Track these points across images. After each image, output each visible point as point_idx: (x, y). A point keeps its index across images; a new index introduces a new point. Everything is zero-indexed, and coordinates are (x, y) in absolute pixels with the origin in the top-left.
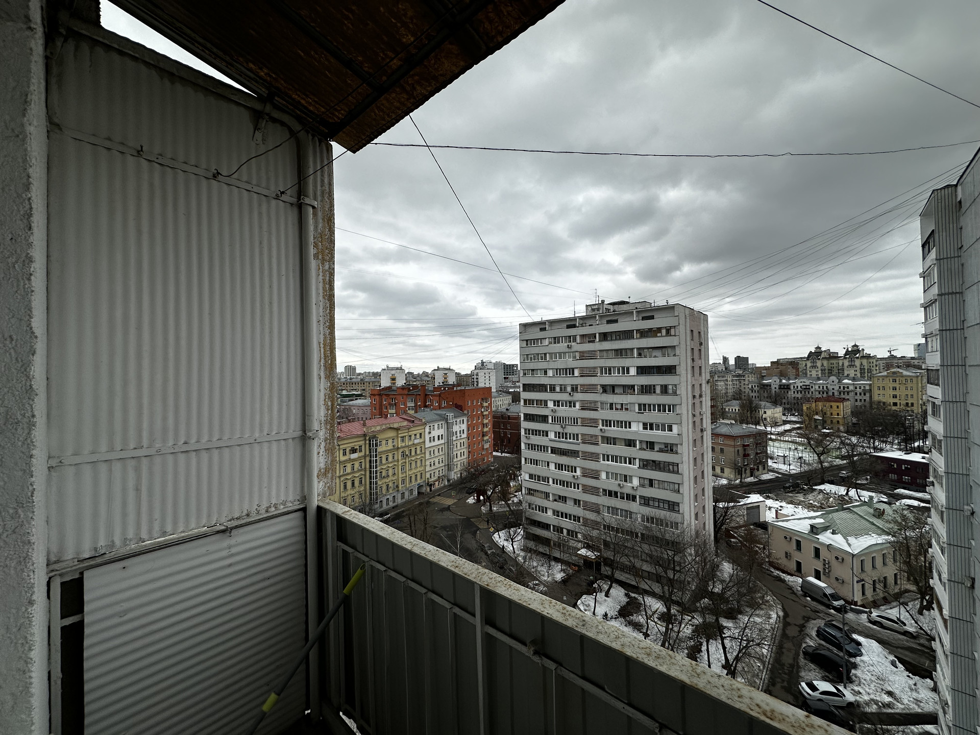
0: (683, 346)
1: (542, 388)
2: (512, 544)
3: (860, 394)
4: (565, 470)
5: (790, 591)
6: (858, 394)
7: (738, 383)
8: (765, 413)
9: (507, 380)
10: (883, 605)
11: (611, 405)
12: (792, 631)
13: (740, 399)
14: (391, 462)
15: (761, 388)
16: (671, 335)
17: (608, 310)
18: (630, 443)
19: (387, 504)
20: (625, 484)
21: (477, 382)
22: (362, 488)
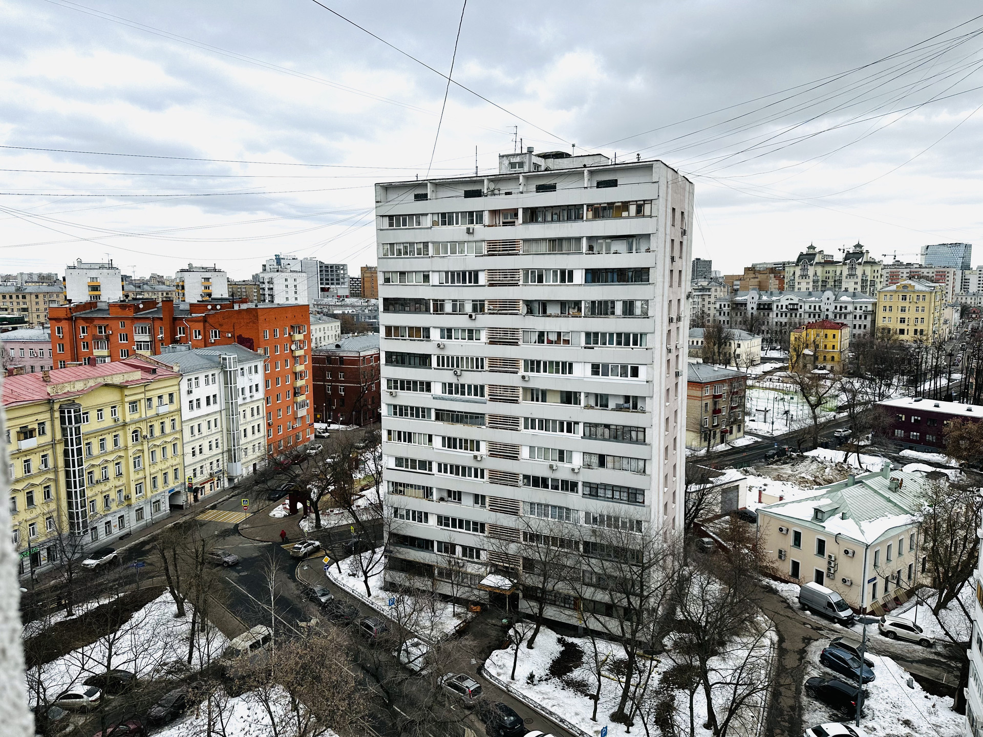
0: (661, 234)
1: (418, 305)
2: (366, 582)
3: (860, 318)
4: (461, 448)
5: (786, 605)
6: (858, 317)
7: (700, 300)
8: (739, 346)
9: (326, 293)
10: (894, 609)
11: (541, 334)
12: (791, 661)
13: (703, 326)
14: (112, 452)
15: (733, 309)
16: (644, 216)
17: (537, 166)
18: (569, 398)
19: (108, 532)
20: (560, 464)
21: (272, 296)
22: (53, 506)
